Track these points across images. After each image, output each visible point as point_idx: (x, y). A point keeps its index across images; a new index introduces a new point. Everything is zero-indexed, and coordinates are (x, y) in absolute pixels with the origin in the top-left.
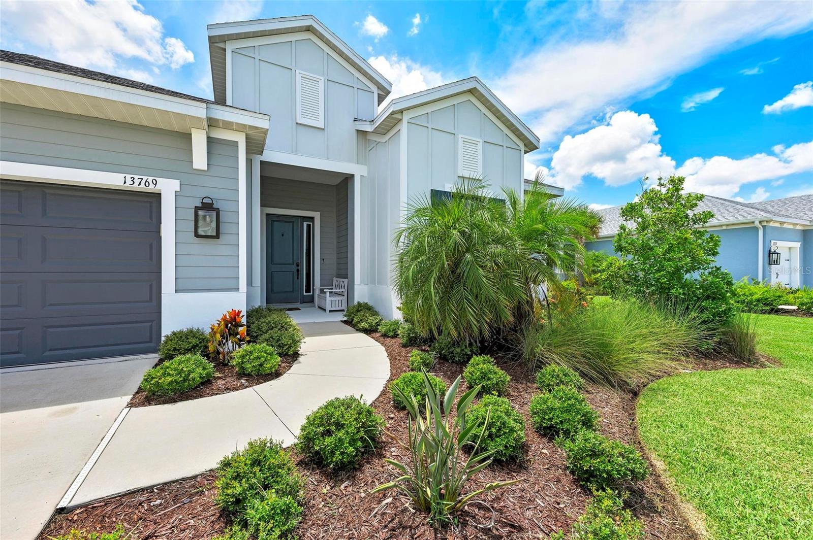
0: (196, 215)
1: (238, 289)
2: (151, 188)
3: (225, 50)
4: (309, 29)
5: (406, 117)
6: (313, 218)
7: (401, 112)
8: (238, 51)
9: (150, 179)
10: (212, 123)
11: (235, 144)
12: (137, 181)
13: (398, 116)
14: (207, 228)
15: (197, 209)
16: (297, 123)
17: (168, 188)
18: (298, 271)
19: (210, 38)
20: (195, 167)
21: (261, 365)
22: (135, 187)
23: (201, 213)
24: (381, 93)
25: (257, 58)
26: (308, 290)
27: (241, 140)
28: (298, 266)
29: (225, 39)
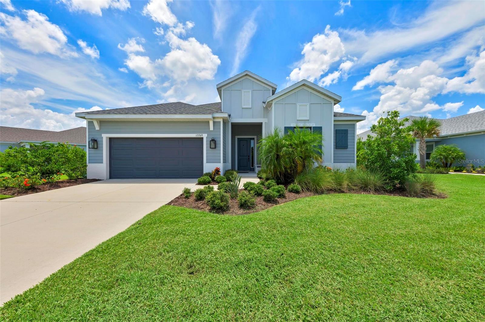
0: (210, 143)
1: (220, 163)
2: (201, 137)
3: (221, 90)
4: (246, 75)
5: (274, 103)
6: (254, 138)
7: (272, 100)
8: (225, 89)
9: (201, 134)
10: (214, 118)
11: (220, 122)
12: (199, 135)
13: (271, 102)
14: (213, 146)
15: (210, 141)
16: (242, 108)
17: (205, 136)
18: (249, 158)
19: (217, 88)
20: (210, 130)
21: (221, 180)
22: (198, 137)
23: (212, 142)
24: (273, 89)
25: (230, 89)
26: (252, 166)
27: (221, 121)
28: (249, 157)
29: (221, 87)
